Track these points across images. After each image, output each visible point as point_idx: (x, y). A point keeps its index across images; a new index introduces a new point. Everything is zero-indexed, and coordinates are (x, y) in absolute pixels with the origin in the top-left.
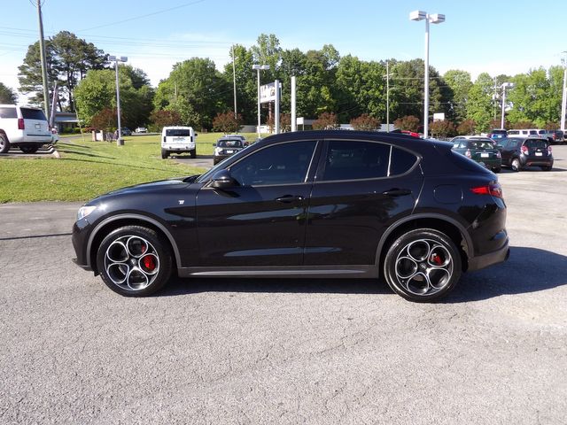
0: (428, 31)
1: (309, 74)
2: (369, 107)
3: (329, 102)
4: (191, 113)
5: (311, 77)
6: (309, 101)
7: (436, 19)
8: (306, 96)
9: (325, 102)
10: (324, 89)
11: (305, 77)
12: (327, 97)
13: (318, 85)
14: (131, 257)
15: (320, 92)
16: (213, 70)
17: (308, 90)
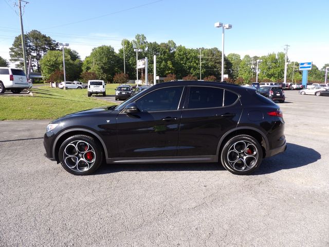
0: (224, 33)
1: (161, 54)
2: (191, 71)
3: (171, 69)
4: (102, 74)
5: (163, 56)
6: (161, 68)
7: (228, 27)
8: (160, 65)
9: (169, 69)
10: (169, 62)
11: (160, 56)
12: (171, 66)
13: (166, 61)
14: (79, 153)
15: (167, 64)
16: (113, 52)
17: (161, 62)
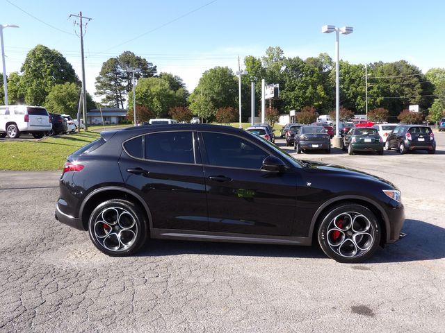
0: (338, 41)
1: (307, 76)
2: (357, 101)
3: (323, 98)
4: (212, 109)
5: (309, 78)
6: (307, 97)
7: (345, 31)
8: (305, 93)
9: (320, 98)
10: (319, 88)
11: (304, 79)
12: (322, 94)
13: (314, 85)
15: (316, 89)
17: (306, 88)
